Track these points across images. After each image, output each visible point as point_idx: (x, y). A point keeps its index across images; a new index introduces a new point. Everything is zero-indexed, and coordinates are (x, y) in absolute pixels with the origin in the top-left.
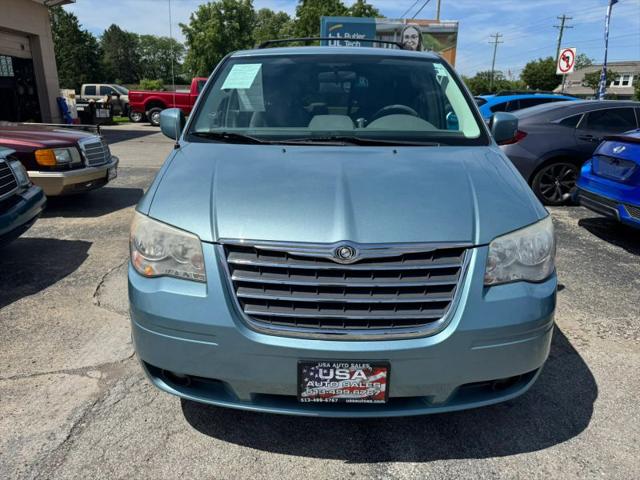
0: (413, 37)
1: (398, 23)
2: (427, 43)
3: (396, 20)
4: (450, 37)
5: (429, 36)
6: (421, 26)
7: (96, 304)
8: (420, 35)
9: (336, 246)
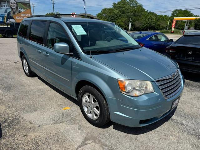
2: (20, 6)
4: (28, 5)
5: (20, 4)
7: (39, 126)
8: (17, 3)
9: (172, 74)
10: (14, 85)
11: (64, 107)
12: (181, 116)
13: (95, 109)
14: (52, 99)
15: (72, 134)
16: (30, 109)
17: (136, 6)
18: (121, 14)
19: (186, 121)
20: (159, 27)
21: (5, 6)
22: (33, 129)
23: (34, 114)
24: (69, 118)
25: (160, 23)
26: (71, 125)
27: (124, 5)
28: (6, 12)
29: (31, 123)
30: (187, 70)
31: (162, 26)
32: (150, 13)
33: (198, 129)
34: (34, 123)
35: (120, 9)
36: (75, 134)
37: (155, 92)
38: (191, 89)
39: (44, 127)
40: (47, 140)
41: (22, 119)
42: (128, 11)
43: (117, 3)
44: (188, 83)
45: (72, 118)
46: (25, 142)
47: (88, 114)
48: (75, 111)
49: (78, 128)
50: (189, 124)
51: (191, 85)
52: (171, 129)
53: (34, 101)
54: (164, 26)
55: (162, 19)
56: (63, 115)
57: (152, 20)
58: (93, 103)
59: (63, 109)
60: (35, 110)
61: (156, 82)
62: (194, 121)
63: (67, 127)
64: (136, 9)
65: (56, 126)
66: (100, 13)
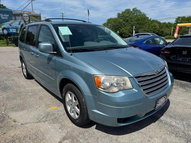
0: (27, 16)
1: (20, 12)
2: (32, 19)
3: (20, 11)
4: (39, 17)
5: (32, 17)
6: (29, 13)
7: (22, 124)
8: (29, 16)
9: (155, 71)
10: (11, 86)
11: (51, 106)
12: (171, 117)
13: (76, 107)
14: (42, 99)
15: (51, 134)
16: (18, 108)
17: (139, 15)
18: (125, 22)
19: (176, 122)
20: (163, 34)
21: (19, 19)
22: (14, 127)
23: (21, 113)
24: (53, 117)
25: (163, 30)
26: (52, 124)
27: (128, 15)
28: (19, 24)
29: (15, 121)
30: (183, 71)
31: (166, 33)
32: (154, 21)
33: (188, 132)
34: (18, 121)
35: (124, 19)
36: (54, 133)
37: (134, 89)
38: (187, 90)
39: (26, 126)
40: (24, 138)
41: (8, 117)
42: (132, 20)
43: (121, 13)
44: (184, 84)
45: (55, 118)
46: (3, 139)
47: (71, 113)
48: (61, 111)
49: (59, 127)
50: (178, 126)
51: (188, 86)
52: (158, 131)
53: (25, 101)
54: (168, 32)
55: (165, 26)
56: (48, 115)
57: (156, 28)
58: (74, 101)
59: (50, 109)
60: (23, 109)
61: (134, 78)
62: (184, 122)
63: (49, 126)
64: (140, 18)
65: (38, 124)
66: (106, 23)
